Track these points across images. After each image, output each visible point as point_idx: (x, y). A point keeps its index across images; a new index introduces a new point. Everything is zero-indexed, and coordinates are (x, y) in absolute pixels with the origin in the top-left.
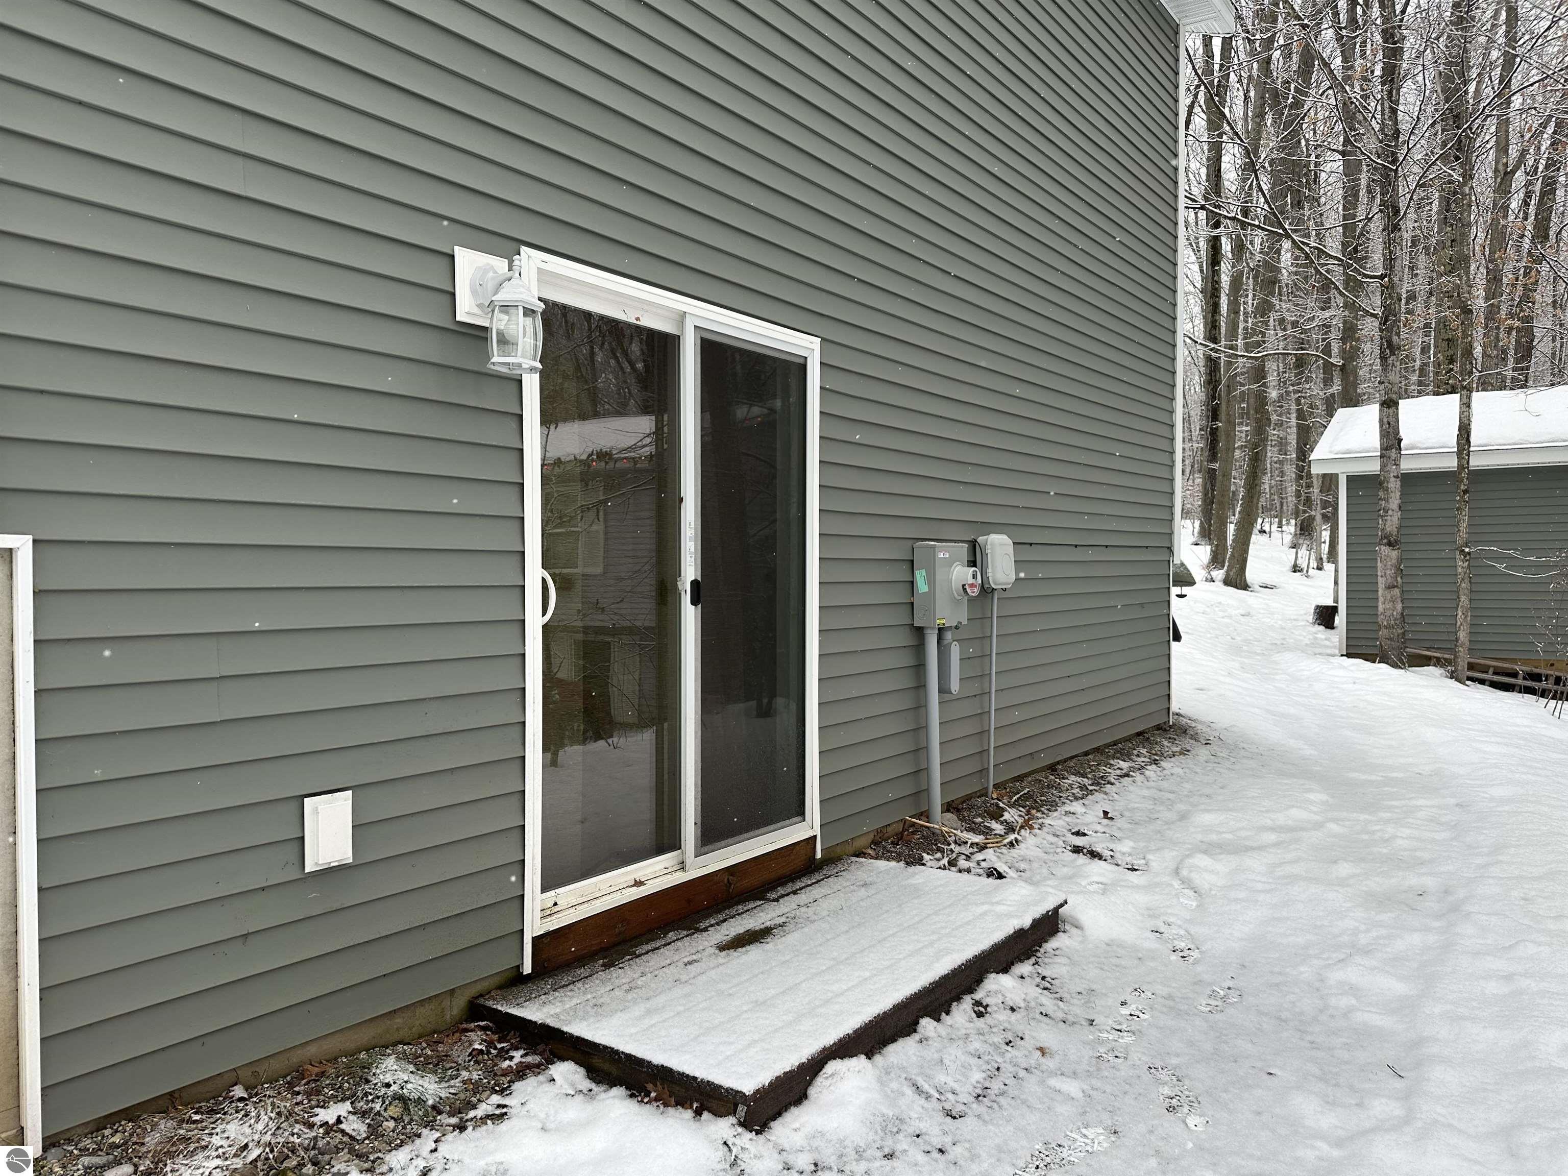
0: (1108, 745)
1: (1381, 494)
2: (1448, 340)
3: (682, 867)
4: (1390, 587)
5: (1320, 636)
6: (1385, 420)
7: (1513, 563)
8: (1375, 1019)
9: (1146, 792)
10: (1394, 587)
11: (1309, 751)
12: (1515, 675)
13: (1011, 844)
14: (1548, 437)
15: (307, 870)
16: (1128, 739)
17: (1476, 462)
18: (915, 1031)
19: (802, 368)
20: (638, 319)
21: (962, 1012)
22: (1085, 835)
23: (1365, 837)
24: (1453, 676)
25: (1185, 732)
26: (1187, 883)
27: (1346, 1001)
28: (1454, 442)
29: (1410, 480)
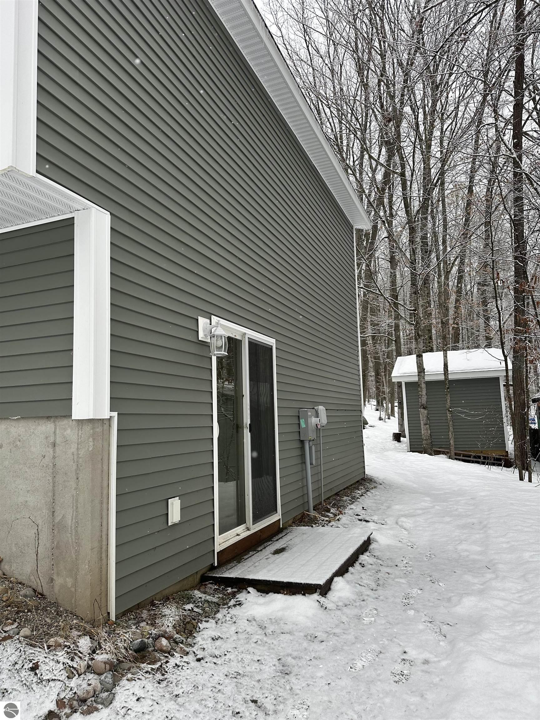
0: (350, 486)
1: (419, 389)
2: (429, 330)
3: (248, 529)
4: (425, 424)
5: (396, 445)
6: (419, 362)
7: (468, 415)
8: (476, 557)
9: (371, 501)
10: (427, 424)
11: (415, 486)
12: (470, 456)
13: (338, 520)
14: (472, 368)
15: (169, 525)
16: (355, 484)
17: (451, 377)
18: (348, 571)
19: (271, 349)
20: (235, 336)
21: (357, 565)
22: (360, 515)
23: (448, 510)
24: (450, 458)
25: (371, 480)
26: (402, 527)
27: (466, 554)
28: (443, 370)
29: (428, 383)
